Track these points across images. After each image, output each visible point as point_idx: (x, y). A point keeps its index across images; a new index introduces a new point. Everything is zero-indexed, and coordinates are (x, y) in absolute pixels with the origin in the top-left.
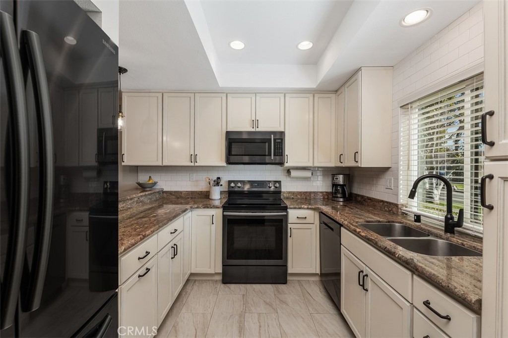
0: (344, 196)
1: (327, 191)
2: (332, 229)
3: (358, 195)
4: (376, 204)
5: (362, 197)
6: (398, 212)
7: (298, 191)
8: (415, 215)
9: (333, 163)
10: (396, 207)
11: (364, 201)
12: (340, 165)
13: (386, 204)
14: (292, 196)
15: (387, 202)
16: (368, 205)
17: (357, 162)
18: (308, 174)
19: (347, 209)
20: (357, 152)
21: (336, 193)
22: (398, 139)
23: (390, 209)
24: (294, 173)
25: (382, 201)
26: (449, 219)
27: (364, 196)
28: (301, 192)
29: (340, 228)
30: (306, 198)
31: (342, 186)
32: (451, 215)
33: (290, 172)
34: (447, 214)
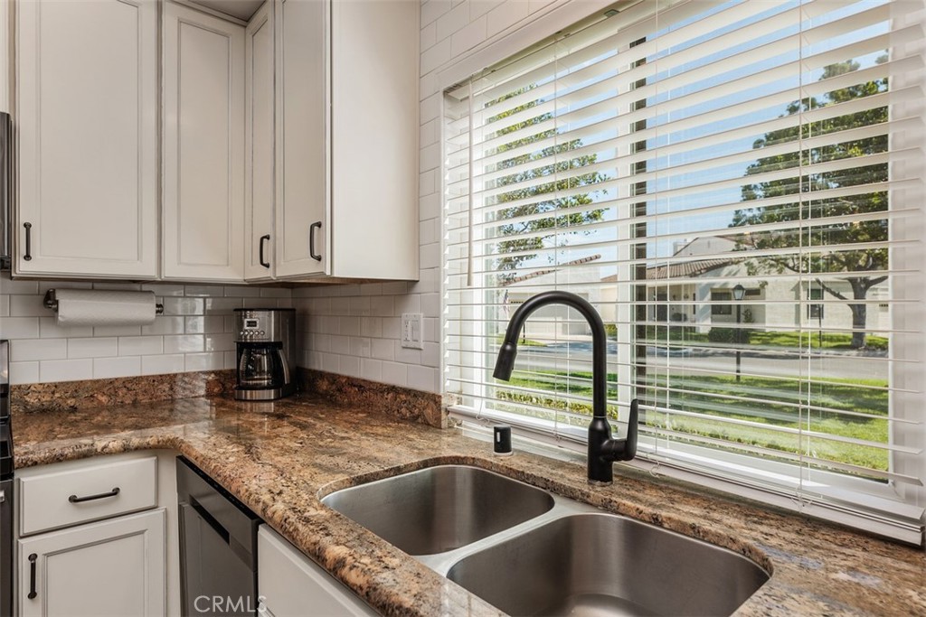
0: (277, 383)
1: (221, 368)
2: (224, 534)
3: (322, 375)
4: (374, 398)
5: (333, 378)
6: (439, 419)
7: (96, 377)
8: (496, 430)
9: (236, 268)
10: (432, 403)
11: (340, 390)
12: (261, 274)
13: (403, 397)
14: (71, 402)
15: (407, 391)
16: (350, 405)
17: (319, 259)
18: (142, 309)
19: (286, 429)
20: (319, 225)
21: (248, 374)
22: (439, 192)
23: (416, 411)
24: (71, 307)
25: (393, 389)
26: (598, 436)
27: (340, 376)
28: (111, 382)
29: (256, 530)
30: (135, 403)
31: (271, 347)
32: (604, 421)
33: (57, 302)
34: (595, 420)
